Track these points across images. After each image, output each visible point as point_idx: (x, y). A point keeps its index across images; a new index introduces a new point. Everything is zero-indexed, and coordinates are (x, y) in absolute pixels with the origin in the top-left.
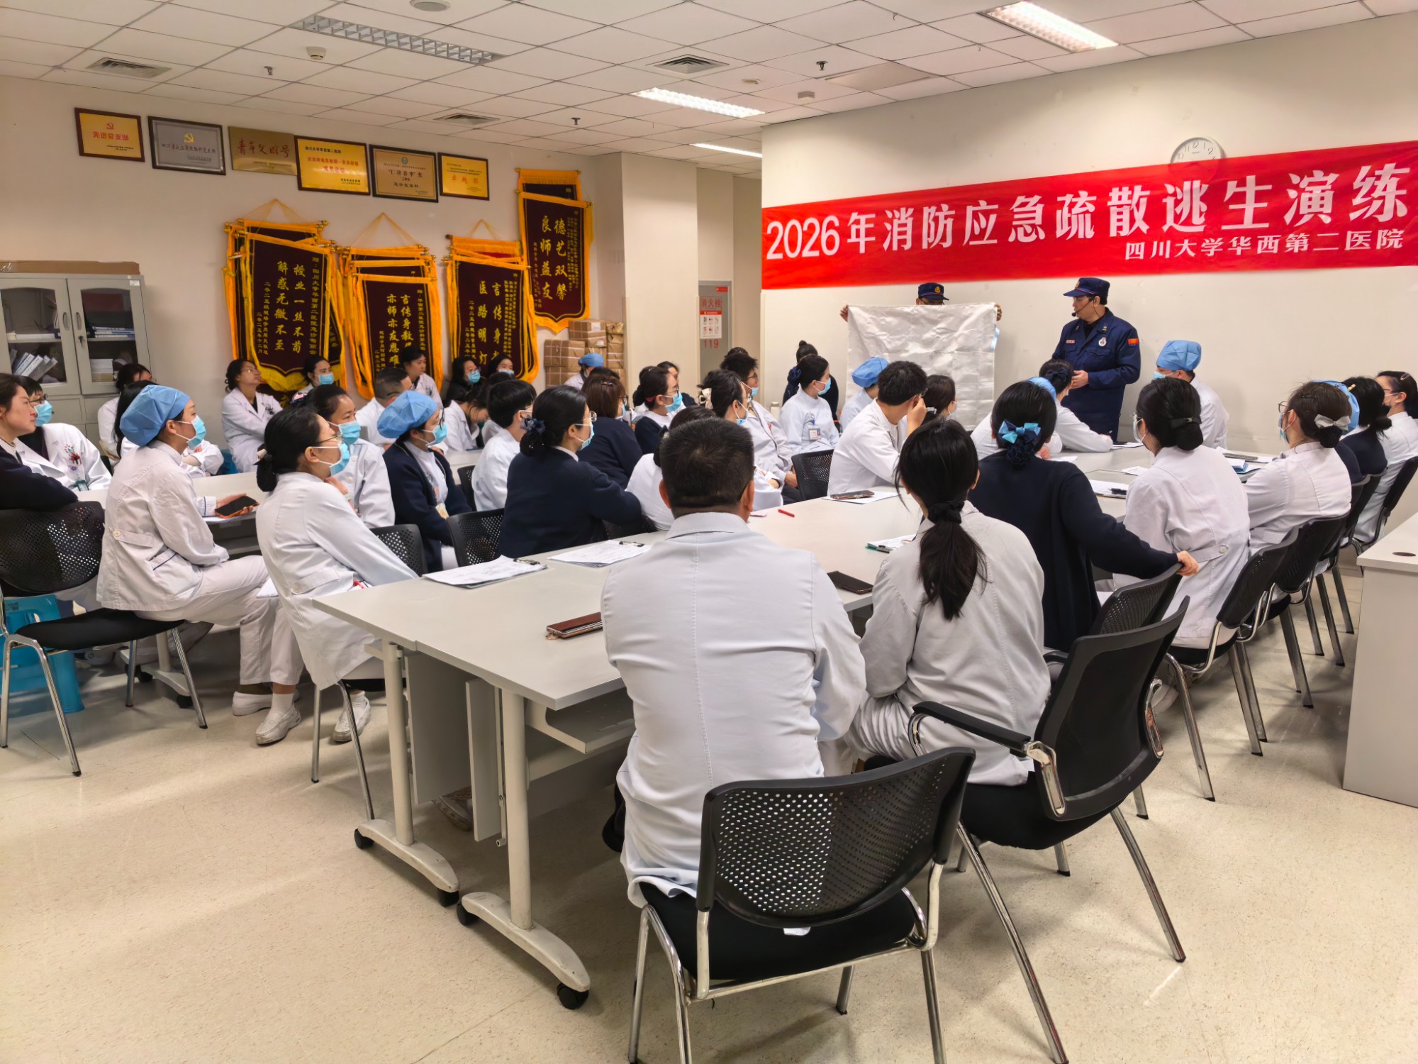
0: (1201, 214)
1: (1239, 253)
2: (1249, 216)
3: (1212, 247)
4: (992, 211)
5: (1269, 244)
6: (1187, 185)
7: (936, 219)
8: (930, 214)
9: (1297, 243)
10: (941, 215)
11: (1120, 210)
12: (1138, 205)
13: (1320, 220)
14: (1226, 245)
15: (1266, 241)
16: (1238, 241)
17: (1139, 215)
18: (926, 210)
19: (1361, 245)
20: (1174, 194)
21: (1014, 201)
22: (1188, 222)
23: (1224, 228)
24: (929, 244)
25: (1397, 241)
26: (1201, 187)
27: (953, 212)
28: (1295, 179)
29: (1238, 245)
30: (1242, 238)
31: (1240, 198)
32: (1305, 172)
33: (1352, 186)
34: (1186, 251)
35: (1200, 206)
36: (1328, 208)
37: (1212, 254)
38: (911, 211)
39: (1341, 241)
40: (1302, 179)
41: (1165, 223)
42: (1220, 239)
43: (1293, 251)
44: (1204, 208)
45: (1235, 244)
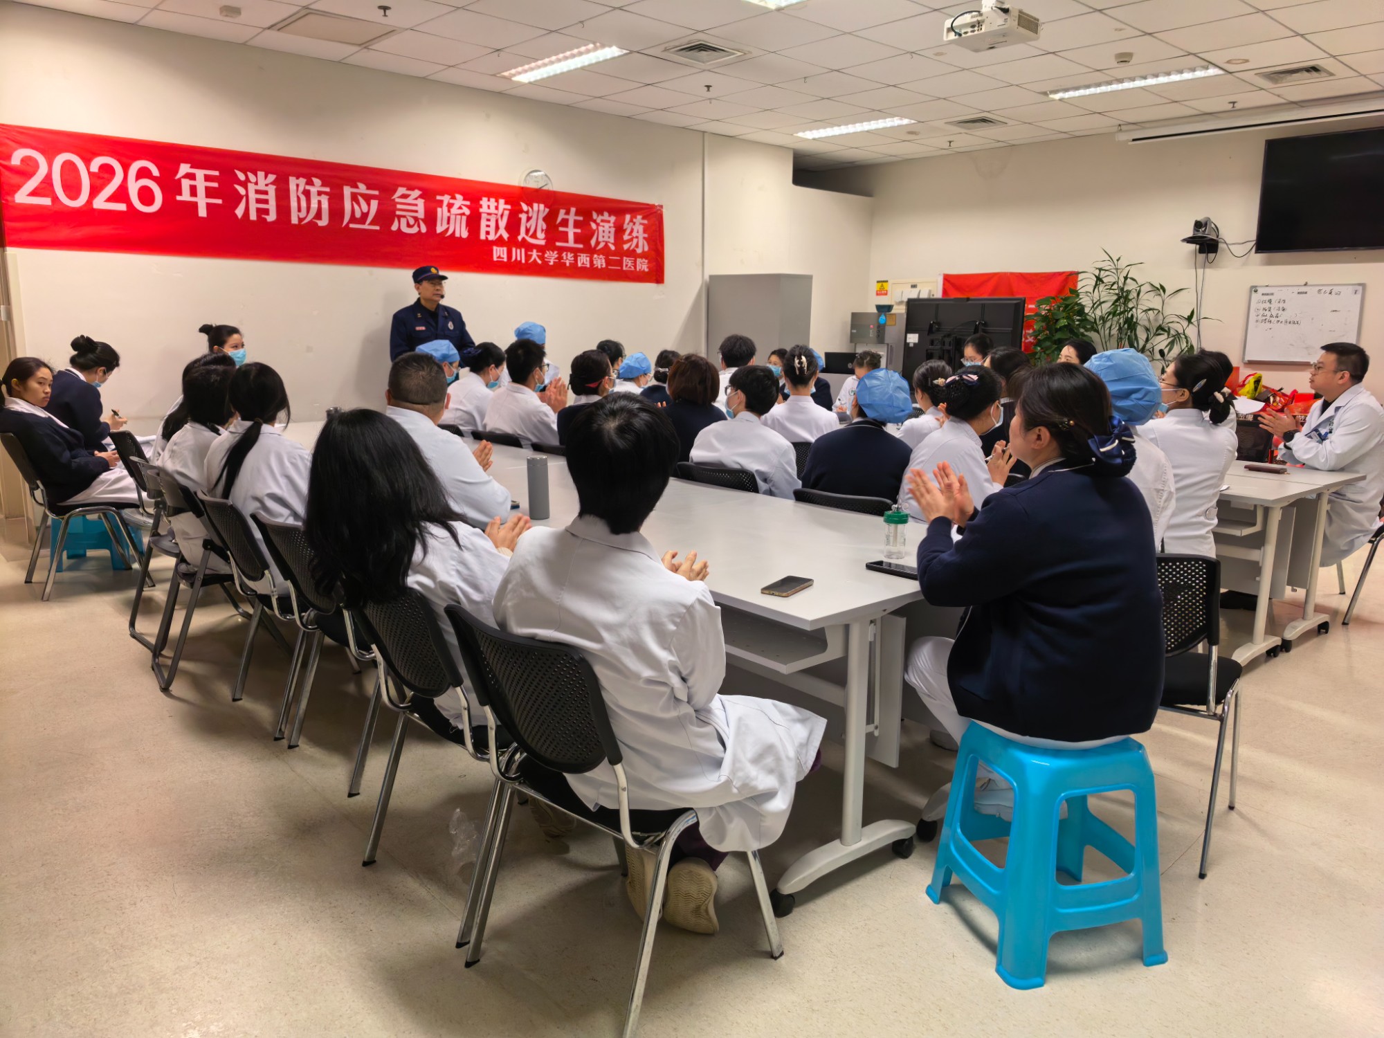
0: (542, 230)
1: (568, 265)
2: (571, 237)
3: (552, 257)
4: (374, 197)
5: (583, 260)
6: (535, 205)
7: (307, 194)
8: (298, 186)
9: (600, 262)
10: (313, 190)
11: (489, 217)
12: (502, 216)
13: (609, 248)
14: (560, 258)
15: (582, 257)
16: (567, 255)
17: (503, 224)
18: (293, 182)
19: (630, 267)
20: (527, 212)
21: (395, 191)
22: (534, 236)
23: (558, 244)
24: (300, 220)
25: (646, 266)
26: (544, 210)
27: (327, 189)
28: (595, 215)
29: (567, 259)
30: (569, 254)
31: (565, 223)
32: (600, 212)
33: (623, 226)
34: (535, 260)
35: (542, 225)
36: (612, 240)
37: (551, 263)
38: (272, 177)
39: (620, 263)
40: (598, 216)
41: (519, 234)
42: (556, 252)
43: (597, 267)
44: (545, 227)
45: (565, 258)
